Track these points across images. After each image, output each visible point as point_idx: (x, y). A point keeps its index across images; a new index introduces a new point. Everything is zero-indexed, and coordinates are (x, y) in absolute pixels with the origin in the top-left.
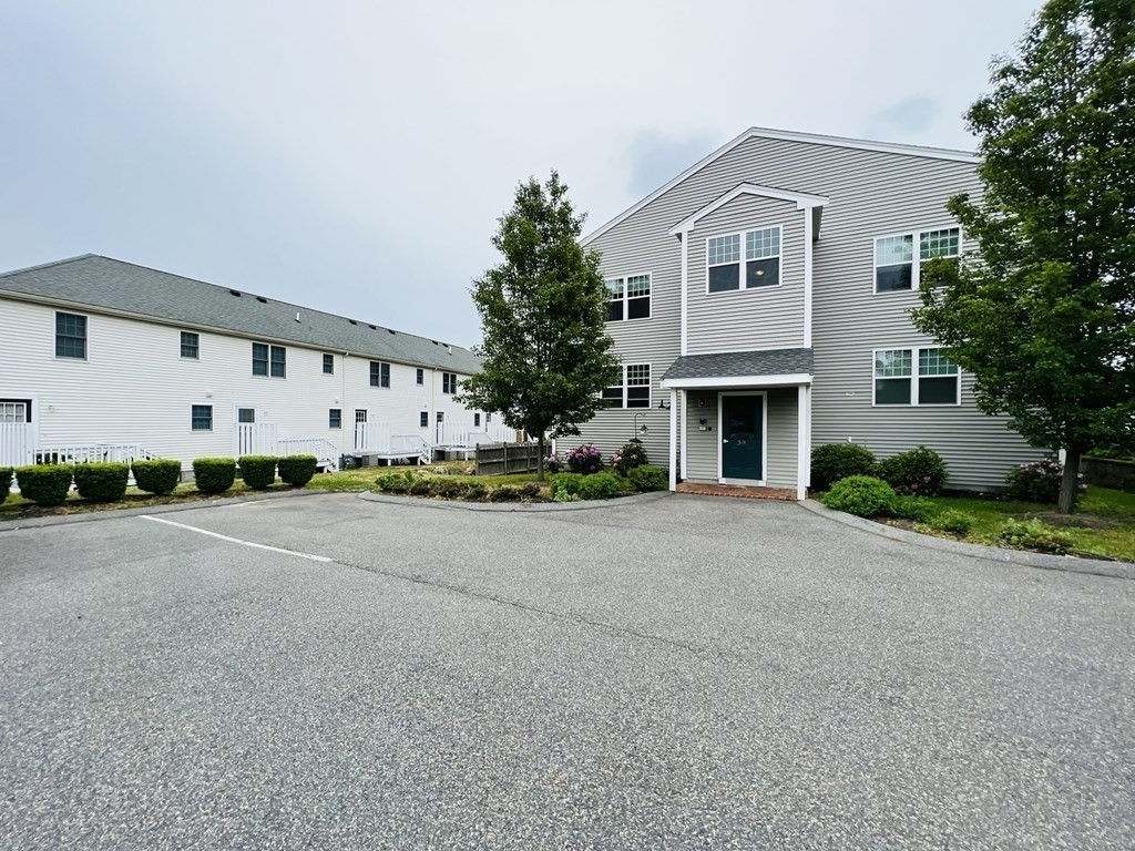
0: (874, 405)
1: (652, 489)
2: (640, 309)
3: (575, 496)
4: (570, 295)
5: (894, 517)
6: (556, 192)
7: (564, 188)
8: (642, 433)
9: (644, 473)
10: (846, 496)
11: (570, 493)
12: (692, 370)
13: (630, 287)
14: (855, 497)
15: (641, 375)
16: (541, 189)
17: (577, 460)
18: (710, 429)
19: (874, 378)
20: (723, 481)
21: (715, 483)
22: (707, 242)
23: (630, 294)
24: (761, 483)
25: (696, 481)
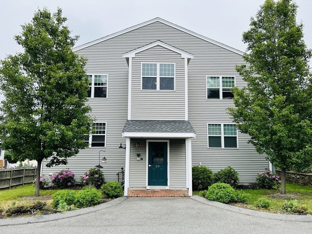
0: (208, 148)
1: (116, 197)
2: (100, 92)
3: (72, 206)
4: (70, 79)
5: (236, 202)
6: (60, 20)
7: (65, 19)
8: (104, 162)
9: (112, 187)
10: (217, 194)
11: (69, 204)
12: (137, 128)
13: (95, 80)
14: (221, 193)
15: (100, 128)
16: (51, 16)
17: (59, 179)
18: (142, 159)
19: (208, 136)
20: (148, 187)
21: (144, 189)
22: (142, 65)
23: (95, 84)
24: (167, 188)
25: (134, 189)
